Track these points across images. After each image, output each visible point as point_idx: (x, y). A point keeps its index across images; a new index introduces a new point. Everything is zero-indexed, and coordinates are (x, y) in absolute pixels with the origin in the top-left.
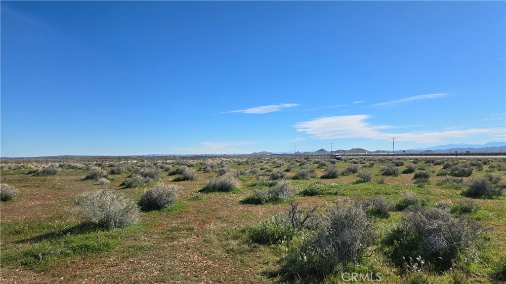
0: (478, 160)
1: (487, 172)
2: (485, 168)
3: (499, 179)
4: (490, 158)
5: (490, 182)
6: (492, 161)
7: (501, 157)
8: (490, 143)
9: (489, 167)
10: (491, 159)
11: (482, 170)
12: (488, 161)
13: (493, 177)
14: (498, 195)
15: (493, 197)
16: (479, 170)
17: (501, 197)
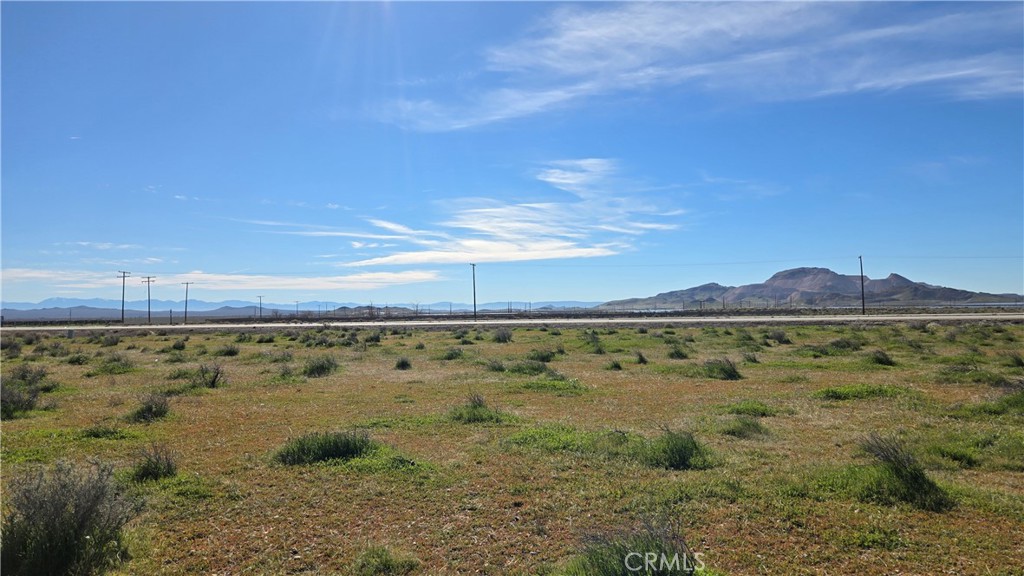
0: (19, 334)
1: (25, 359)
2: (28, 351)
3: (42, 374)
4: (43, 331)
5: (23, 382)
6: (47, 337)
7: (65, 328)
8: (51, 299)
9: (35, 351)
10: (45, 333)
11: (17, 357)
12: (38, 338)
13: (30, 372)
14: (26, 409)
15: (17, 414)
16: (11, 358)
17: (31, 413)
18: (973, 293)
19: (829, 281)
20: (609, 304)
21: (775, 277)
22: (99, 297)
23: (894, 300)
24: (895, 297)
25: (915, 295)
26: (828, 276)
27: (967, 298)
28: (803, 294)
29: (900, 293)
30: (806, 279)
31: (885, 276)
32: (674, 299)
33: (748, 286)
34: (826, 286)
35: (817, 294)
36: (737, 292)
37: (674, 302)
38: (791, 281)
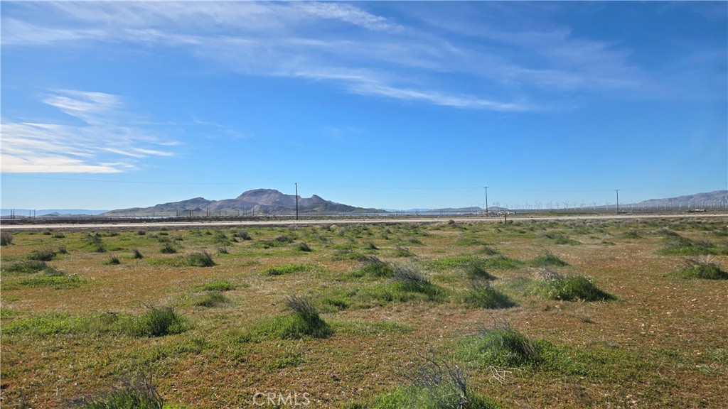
19: (278, 198)
21: (244, 195)
23: (314, 211)
26: (277, 195)
27: (352, 211)
28: (262, 206)
29: (318, 207)
30: (263, 196)
31: (310, 196)
33: (225, 200)
35: (271, 206)
36: (218, 204)
37: (169, 211)
38: (254, 197)
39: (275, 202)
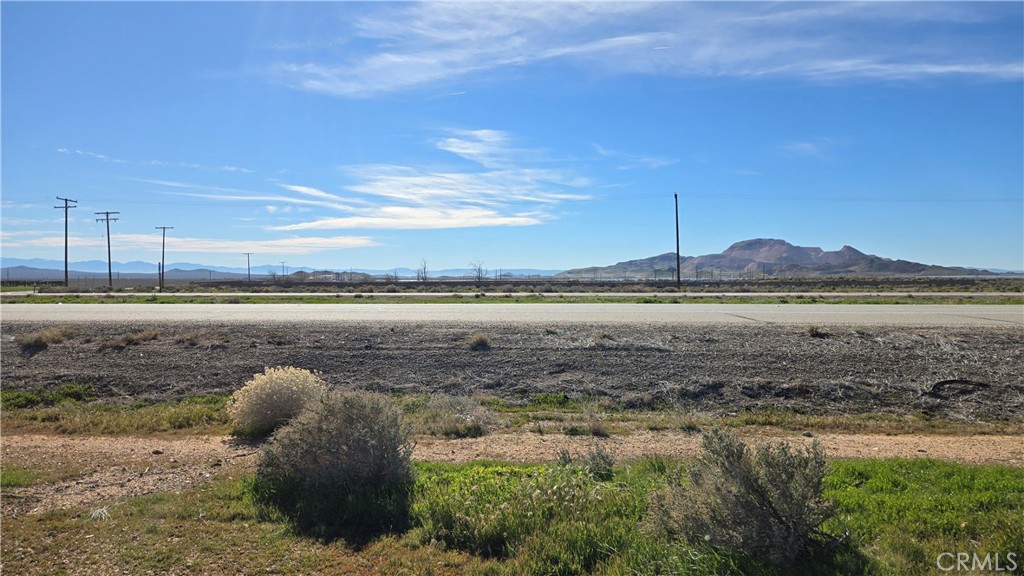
18: (925, 266)
19: (785, 252)
20: (570, 272)
21: (732, 248)
22: (40, 257)
23: (851, 271)
24: (851, 268)
25: (871, 267)
26: (784, 248)
27: (920, 271)
28: (759, 264)
29: (856, 265)
30: (762, 250)
31: (838, 248)
32: (633, 268)
33: (707, 256)
34: (781, 257)
35: (775, 264)
36: (696, 262)
37: (634, 271)
38: (747, 252)
39: (781, 258)
